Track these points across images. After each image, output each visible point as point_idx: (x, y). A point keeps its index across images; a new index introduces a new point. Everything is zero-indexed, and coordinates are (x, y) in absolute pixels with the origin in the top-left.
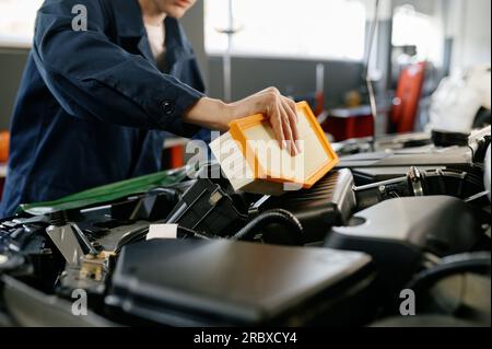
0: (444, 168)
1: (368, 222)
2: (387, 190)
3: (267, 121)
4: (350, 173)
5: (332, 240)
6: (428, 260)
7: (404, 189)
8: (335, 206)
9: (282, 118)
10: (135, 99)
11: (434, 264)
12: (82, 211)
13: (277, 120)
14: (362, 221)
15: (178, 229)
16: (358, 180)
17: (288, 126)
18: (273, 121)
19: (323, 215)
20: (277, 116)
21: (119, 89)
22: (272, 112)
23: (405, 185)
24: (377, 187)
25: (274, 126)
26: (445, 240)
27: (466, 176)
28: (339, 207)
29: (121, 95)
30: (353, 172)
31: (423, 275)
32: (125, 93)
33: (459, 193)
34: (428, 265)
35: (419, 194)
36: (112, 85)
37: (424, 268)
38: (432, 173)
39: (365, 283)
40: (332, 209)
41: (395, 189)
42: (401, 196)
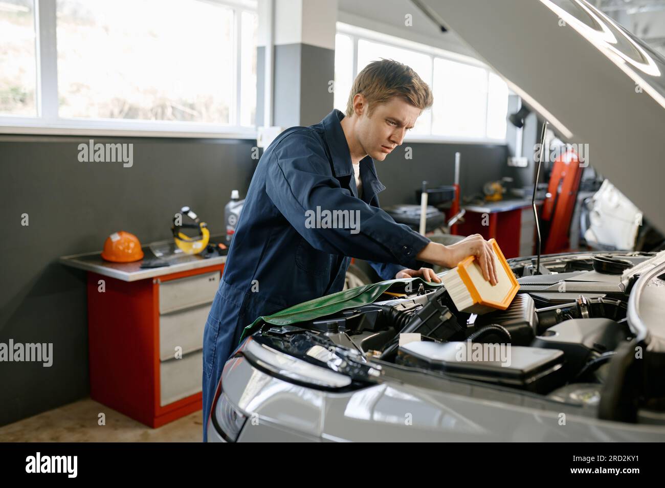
0: (604, 296)
1: (557, 334)
2: (563, 313)
3: (477, 261)
4: (531, 298)
5: (538, 343)
6: (594, 355)
7: (575, 313)
8: (528, 323)
9: (487, 258)
10: (385, 244)
11: (597, 357)
12: (314, 323)
13: (484, 261)
14: (553, 333)
15: (422, 337)
16: (539, 303)
17: (490, 263)
18: (481, 261)
19: (520, 329)
20: (484, 257)
21: (373, 237)
22: (480, 255)
23: (575, 309)
24: (554, 310)
25: (482, 264)
26: (604, 345)
27: (620, 304)
28: (531, 324)
29: (374, 241)
30: (532, 296)
31: (592, 363)
32: (378, 240)
33: (615, 316)
34: (594, 358)
35: (586, 317)
36: (369, 234)
37: (592, 360)
38: (595, 301)
39: (557, 367)
40: (525, 326)
41: (569, 312)
42: (574, 317)
